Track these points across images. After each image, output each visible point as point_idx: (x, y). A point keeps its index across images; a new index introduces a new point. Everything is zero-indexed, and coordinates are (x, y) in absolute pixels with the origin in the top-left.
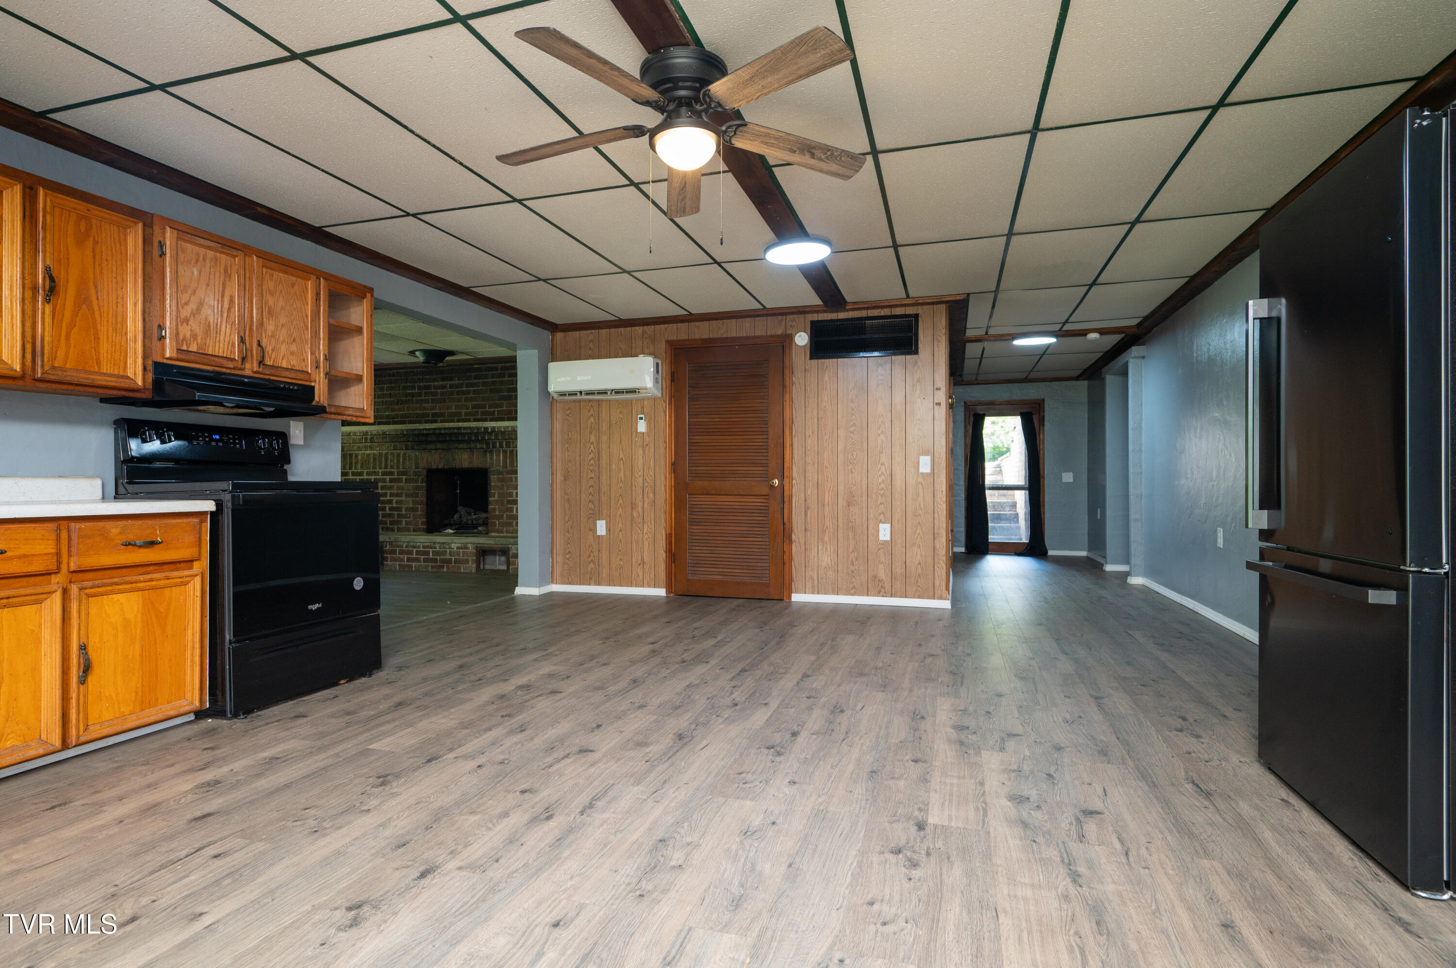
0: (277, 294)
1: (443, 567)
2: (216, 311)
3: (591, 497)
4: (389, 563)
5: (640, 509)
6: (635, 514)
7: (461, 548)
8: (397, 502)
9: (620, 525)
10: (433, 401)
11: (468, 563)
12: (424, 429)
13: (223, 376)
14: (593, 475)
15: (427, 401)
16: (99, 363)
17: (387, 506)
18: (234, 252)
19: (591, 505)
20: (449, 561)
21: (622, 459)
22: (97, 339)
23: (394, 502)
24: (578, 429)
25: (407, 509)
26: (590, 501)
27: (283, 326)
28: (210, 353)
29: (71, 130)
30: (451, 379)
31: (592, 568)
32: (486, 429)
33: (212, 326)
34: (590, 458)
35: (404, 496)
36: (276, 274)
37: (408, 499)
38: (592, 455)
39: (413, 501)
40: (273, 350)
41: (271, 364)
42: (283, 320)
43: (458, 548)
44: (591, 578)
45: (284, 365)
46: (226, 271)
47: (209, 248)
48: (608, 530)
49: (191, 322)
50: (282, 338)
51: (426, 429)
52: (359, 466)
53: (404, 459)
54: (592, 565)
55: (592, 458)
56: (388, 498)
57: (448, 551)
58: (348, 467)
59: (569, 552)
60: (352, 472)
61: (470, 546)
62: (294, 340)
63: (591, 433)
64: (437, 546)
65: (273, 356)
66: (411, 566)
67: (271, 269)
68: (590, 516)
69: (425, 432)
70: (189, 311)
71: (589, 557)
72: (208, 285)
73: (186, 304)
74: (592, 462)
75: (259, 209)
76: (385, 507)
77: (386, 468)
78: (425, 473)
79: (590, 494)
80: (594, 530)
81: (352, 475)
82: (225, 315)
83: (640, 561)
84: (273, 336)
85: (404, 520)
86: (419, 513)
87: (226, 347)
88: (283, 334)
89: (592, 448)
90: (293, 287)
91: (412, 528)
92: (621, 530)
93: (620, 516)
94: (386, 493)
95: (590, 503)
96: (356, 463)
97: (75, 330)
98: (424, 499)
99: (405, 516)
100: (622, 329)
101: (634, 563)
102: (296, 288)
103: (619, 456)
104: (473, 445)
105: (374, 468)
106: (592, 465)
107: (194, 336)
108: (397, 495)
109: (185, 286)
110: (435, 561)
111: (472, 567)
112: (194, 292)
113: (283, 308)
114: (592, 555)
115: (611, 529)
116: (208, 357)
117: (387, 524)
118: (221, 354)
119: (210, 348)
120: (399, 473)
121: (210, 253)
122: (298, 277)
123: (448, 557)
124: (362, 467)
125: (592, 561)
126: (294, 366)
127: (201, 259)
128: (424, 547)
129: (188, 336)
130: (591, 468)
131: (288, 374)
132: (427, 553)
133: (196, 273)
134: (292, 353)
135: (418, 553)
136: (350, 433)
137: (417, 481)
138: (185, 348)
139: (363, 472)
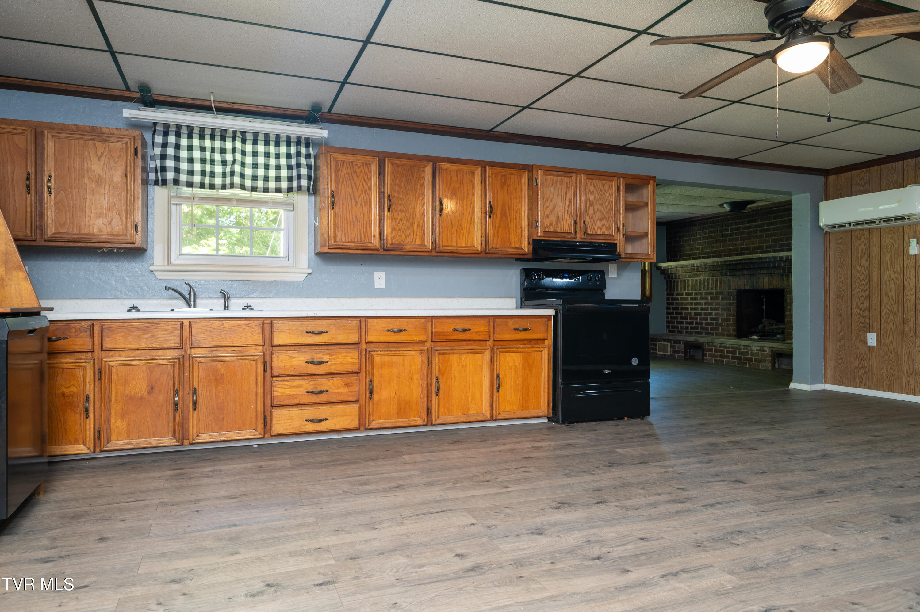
0: (595, 192)
1: (746, 364)
2: (562, 208)
3: (861, 313)
4: (708, 358)
5: (912, 324)
6: (907, 329)
7: (760, 350)
8: (715, 314)
9: (891, 338)
10: (742, 239)
11: (765, 363)
12: (733, 261)
13: (566, 243)
14: (864, 294)
15: (737, 239)
16: (510, 243)
17: (709, 317)
18: (571, 175)
19: (861, 320)
20: (751, 360)
21: (893, 279)
22: (509, 231)
23: (714, 314)
24: (850, 255)
25: (722, 320)
26: (861, 316)
27: (598, 210)
28: (559, 231)
29: (502, 133)
30: (755, 221)
31: (862, 374)
32: (781, 257)
33: (560, 216)
34: (861, 279)
35: (720, 310)
36: (594, 181)
37: (724, 312)
38: (863, 276)
39: (727, 314)
40: (592, 225)
41: (591, 233)
42: (598, 207)
43: (757, 350)
44: (861, 382)
45: (599, 232)
46: (567, 186)
47: (558, 175)
48: (879, 341)
49: (550, 217)
50: (597, 218)
51: (735, 260)
52: (690, 289)
53: (721, 283)
54: (862, 371)
55: (863, 279)
56: (709, 311)
57: (750, 352)
58: (683, 289)
59: (841, 358)
60: (686, 293)
61: (767, 349)
62: (605, 217)
63: (862, 257)
64: (742, 348)
65: (592, 229)
66: (723, 361)
67: (591, 179)
68: (861, 329)
69: (734, 262)
70: (549, 211)
71: (860, 364)
72: (558, 195)
73: (548, 207)
74: (863, 282)
75: (588, 145)
76: (707, 318)
77: (708, 289)
78: (735, 293)
79: (861, 309)
80: (865, 340)
81: (686, 295)
82: (567, 210)
83: (911, 371)
84: (592, 217)
85: (720, 327)
86: (731, 322)
87: (567, 227)
88: (598, 215)
89: (863, 270)
90: (603, 187)
91: (726, 333)
92: (892, 343)
93: (891, 329)
94: (708, 308)
95: (861, 318)
96: (688, 287)
97: (500, 229)
98: (735, 313)
99: (721, 325)
100: (894, 164)
101: (905, 372)
102: (606, 187)
103: (890, 277)
104: (772, 271)
105: (700, 290)
106: (863, 285)
107: (551, 224)
108: (716, 309)
109: (547, 198)
110: (740, 359)
111: (769, 365)
112: (552, 200)
113: (598, 200)
114: (862, 362)
115: (882, 340)
116: (558, 234)
117: (708, 330)
118: (564, 231)
119: (559, 229)
120: (717, 293)
121: (559, 178)
122: (606, 180)
123: (750, 356)
124: (692, 290)
125: (862, 367)
126: (604, 232)
127: (555, 182)
128: (732, 348)
129: (548, 224)
130: (862, 288)
131: (600, 237)
132: (734, 352)
133: (552, 190)
134: (603, 225)
135: (727, 352)
136: (683, 266)
137: (729, 299)
138: (547, 230)
139: (693, 293)
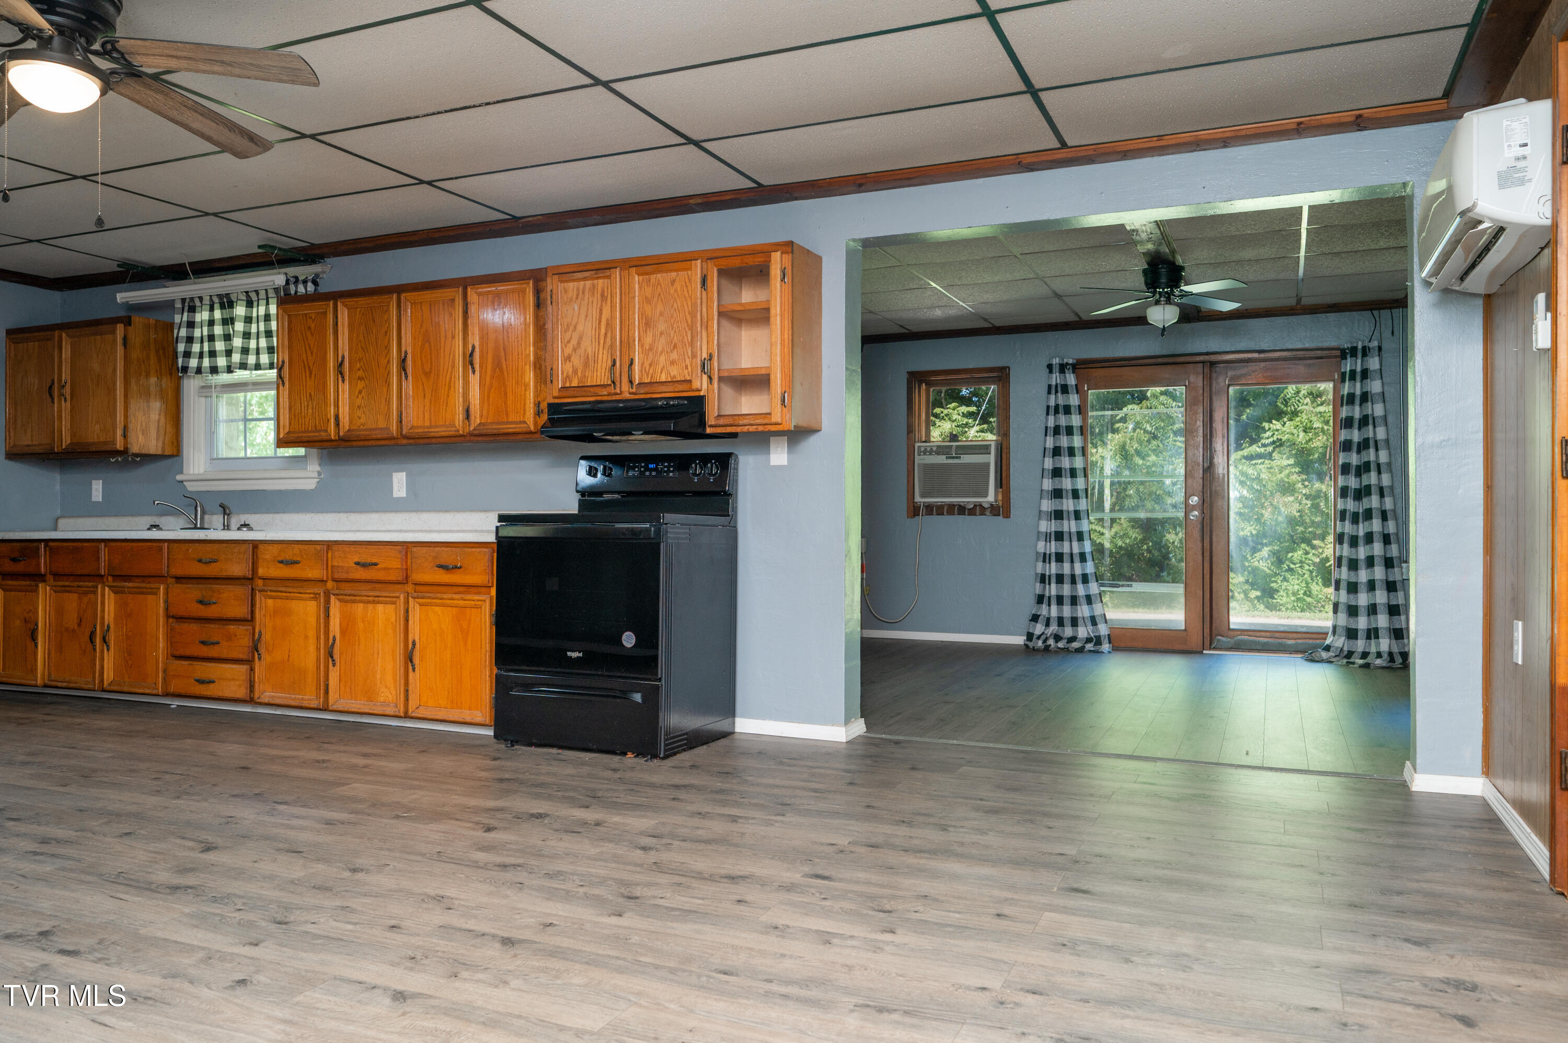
0: (655, 299)
2: (594, 340)
13: (600, 406)
16: (507, 414)
18: (607, 273)
22: (506, 394)
27: (661, 334)
28: (589, 384)
33: (590, 356)
36: (653, 277)
40: (650, 365)
41: (649, 381)
42: (662, 327)
45: (663, 379)
46: (603, 295)
47: (585, 279)
49: (572, 359)
50: (660, 349)
62: (675, 347)
65: (651, 372)
67: (647, 274)
70: (571, 347)
72: (587, 316)
73: (569, 342)
82: (602, 342)
84: (651, 349)
87: (603, 374)
88: (661, 344)
90: (672, 285)
97: (493, 389)
102: (677, 285)
107: (575, 371)
109: (568, 325)
112: (575, 327)
113: (661, 314)
116: (586, 389)
118: (598, 383)
119: (587, 380)
121: (589, 283)
122: (676, 270)
126: (675, 377)
127: (581, 292)
129: (570, 372)
131: (663, 388)
133: (576, 308)
134: (673, 363)
138: (568, 385)
